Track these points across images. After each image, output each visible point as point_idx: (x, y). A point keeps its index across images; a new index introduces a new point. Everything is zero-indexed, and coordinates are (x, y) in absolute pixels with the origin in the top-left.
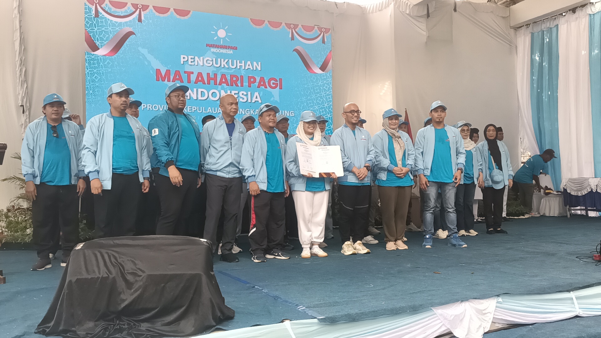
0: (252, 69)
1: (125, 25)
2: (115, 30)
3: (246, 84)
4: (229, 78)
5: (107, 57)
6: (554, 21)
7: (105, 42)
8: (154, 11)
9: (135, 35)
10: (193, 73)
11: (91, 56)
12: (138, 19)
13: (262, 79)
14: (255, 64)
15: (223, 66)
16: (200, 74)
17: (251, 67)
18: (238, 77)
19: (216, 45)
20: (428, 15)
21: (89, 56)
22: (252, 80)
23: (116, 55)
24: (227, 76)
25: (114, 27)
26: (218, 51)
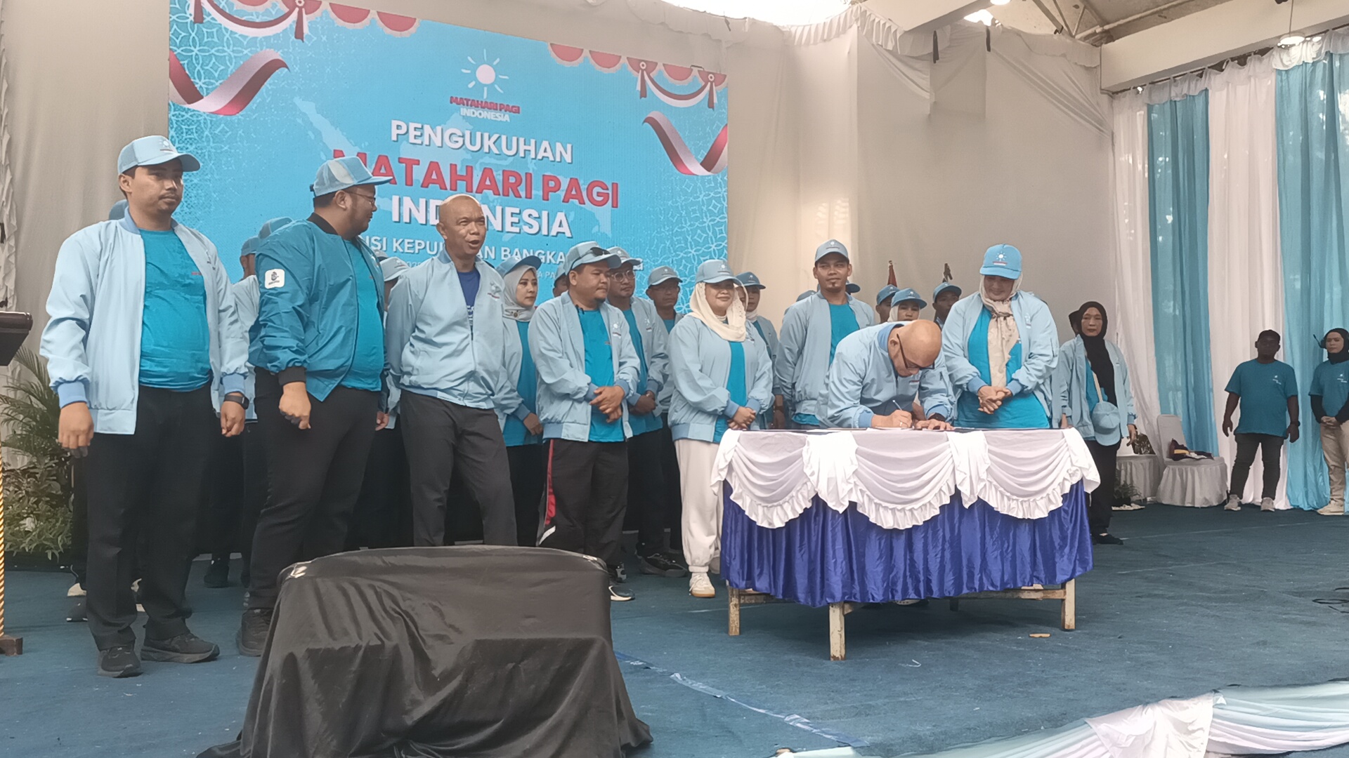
0: (551, 158)
1: (265, 43)
2: (241, 54)
3: (537, 192)
4: (499, 177)
5: (221, 116)
6: (1197, 80)
7: (217, 81)
8: (333, 15)
9: (286, 70)
10: (418, 162)
11: (184, 113)
12: (294, 31)
13: (574, 183)
14: (559, 147)
15: (486, 150)
16: (434, 166)
17: (549, 154)
18: (520, 175)
19: (473, 100)
20: (936, 56)
21: (177, 113)
22: (552, 184)
23: (241, 113)
24: (495, 173)
25: (240, 49)
26: (477, 114)
